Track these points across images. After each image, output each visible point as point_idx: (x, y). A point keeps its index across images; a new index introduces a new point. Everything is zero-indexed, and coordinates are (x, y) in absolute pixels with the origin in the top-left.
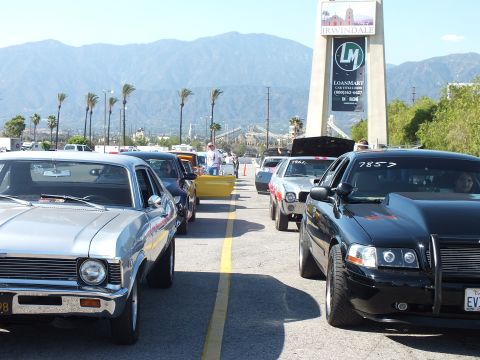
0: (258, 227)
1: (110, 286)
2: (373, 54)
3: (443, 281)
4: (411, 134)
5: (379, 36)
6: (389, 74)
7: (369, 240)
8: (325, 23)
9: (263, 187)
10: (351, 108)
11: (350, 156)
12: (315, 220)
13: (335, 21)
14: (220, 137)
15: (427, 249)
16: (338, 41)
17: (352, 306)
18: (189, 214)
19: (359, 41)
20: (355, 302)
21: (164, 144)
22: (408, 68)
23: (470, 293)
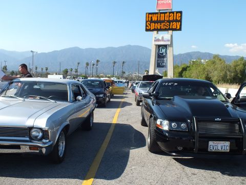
0: (130, 104)
1: (44, 141)
2: (169, 50)
3: (199, 137)
4: (181, 74)
5: (171, 45)
6: (174, 57)
7: (165, 117)
8: (155, 41)
9: (133, 91)
10: (163, 67)
11: (160, 80)
12: (146, 104)
13: (158, 40)
14: (125, 75)
15: (191, 122)
16: (159, 46)
17: (158, 145)
18: (107, 99)
19: (165, 46)
20: (159, 143)
21: (109, 77)
22: (180, 55)
23: (211, 143)
